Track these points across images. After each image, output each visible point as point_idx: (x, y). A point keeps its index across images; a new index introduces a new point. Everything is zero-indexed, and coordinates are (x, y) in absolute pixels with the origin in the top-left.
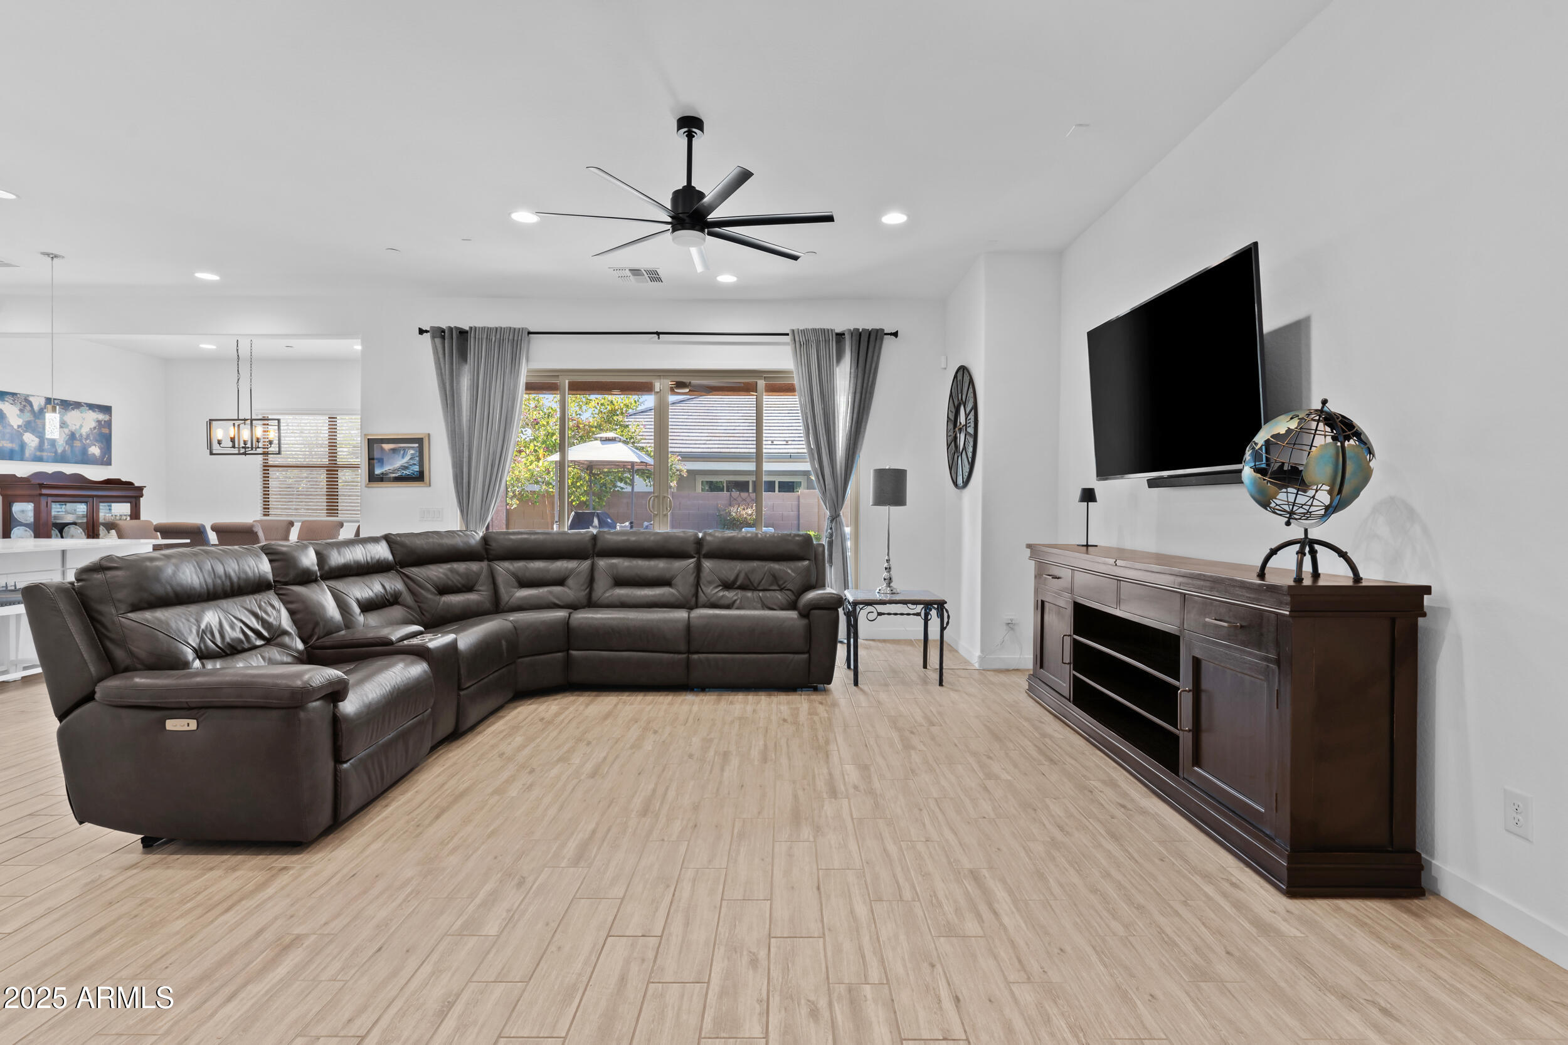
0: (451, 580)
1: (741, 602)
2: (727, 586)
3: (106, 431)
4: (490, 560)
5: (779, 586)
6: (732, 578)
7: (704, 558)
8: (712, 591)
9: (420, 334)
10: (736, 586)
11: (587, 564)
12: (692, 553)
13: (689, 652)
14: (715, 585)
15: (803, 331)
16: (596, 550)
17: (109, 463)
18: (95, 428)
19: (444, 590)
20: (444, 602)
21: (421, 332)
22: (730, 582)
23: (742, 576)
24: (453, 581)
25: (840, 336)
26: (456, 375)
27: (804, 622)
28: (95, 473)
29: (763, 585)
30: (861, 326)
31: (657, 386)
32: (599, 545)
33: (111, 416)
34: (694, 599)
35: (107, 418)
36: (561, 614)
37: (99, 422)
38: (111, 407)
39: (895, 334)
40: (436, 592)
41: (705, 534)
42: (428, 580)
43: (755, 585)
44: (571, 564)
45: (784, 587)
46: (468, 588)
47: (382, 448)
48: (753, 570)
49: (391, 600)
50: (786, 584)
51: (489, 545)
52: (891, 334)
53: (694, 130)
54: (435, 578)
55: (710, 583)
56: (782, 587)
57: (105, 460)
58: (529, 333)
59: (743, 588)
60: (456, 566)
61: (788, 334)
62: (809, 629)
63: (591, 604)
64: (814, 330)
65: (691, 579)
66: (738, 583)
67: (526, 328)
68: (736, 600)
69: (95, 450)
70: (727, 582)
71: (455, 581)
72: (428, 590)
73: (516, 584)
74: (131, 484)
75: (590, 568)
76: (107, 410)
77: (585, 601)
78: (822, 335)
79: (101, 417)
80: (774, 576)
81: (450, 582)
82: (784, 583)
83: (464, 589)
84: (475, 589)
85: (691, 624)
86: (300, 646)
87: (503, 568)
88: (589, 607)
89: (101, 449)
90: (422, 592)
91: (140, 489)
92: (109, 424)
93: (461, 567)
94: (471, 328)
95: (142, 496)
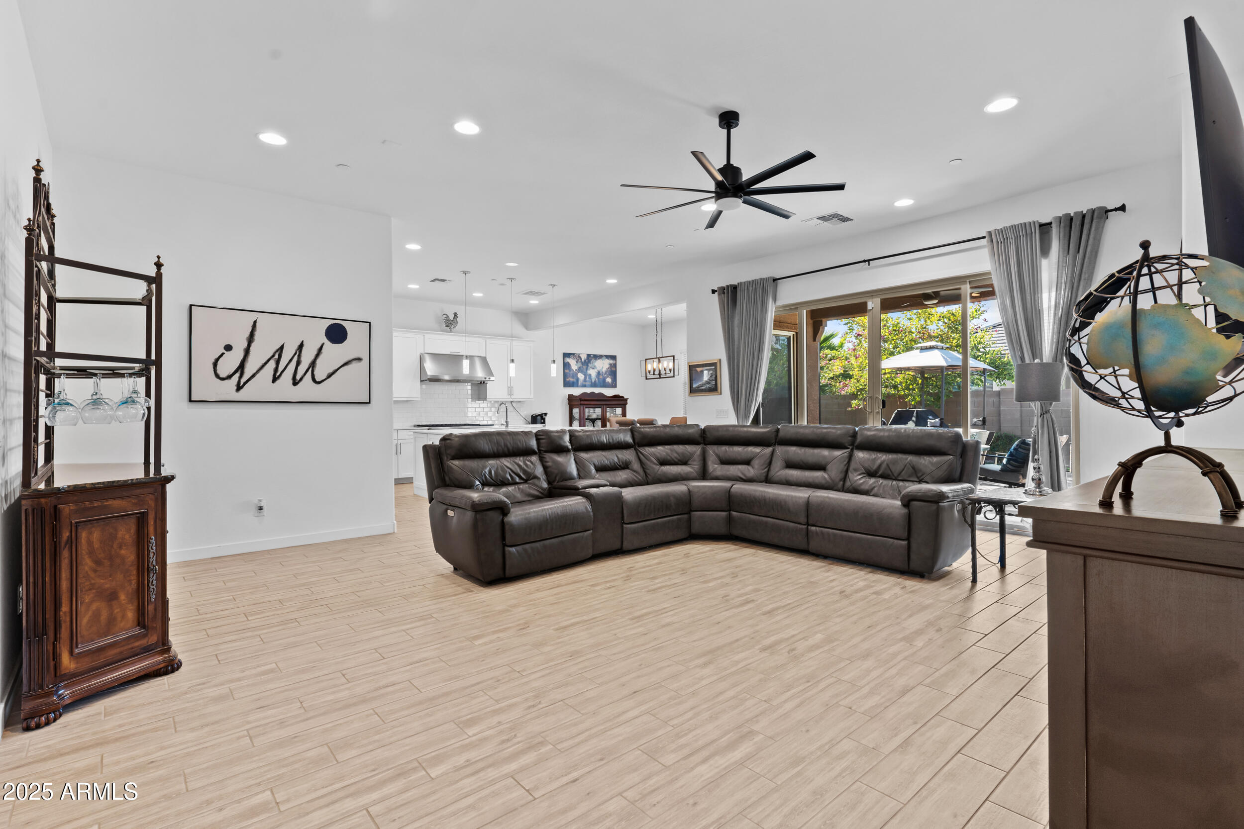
0: (670, 456)
1: (878, 490)
2: (871, 474)
3: (614, 369)
4: (705, 444)
5: (918, 478)
6: (875, 467)
7: (856, 449)
8: (857, 478)
9: (712, 293)
10: (878, 475)
11: (768, 450)
12: (846, 445)
13: (808, 524)
14: (859, 473)
15: (1000, 231)
16: (778, 440)
17: (615, 386)
18: (609, 368)
19: (663, 463)
20: (662, 470)
21: (714, 292)
22: (872, 471)
23: (884, 466)
24: (671, 457)
25: (1045, 228)
26: (731, 318)
27: (905, 511)
28: (609, 392)
29: (904, 475)
30: (1072, 209)
31: (870, 305)
32: (781, 434)
33: (616, 361)
34: (842, 483)
35: (614, 362)
36: (726, 484)
37: (611, 364)
38: (616, 356)
39: (1123, 208)
40: (657, 463)
41: (860, 429)
42: (654, 455)
43: (896, 475)
44: (757, 450)
45: (922, 480)
46: (684, 463)
47: (696, 370)
48: (895, 462)
49: (622, 466)
50: (925, 475)
51: (706, 435)
52: (1116, 210)
53: (732, 121)
54: (658, 455)
55: (856, 470)
56: (921, 479)
57: (614, 385)
58: (775, 280)
59: (884, 476)
60: (675, 447)
61: (984, 237)
62: (909, 518)
63: (767, 480)
64: (1013, 227)
65: (842, 467)
66: (880, 473)
67: (771, 277)
68: (874, 487)
69: (609, 380)
70: (870, 471)
71: (673, 457)
72: (652, 462)
73: (719, 462)
74: (623, 397)
75: (771, 453)
76: (614, 358)
77: (763, 478)
78: (1021, 231)
79: (612, 362)
80: (913, 468)
81: (669, 458)
82: (923, 475)
83: (680, 463)
84: (689, 463)
85: (810, 501)
86: (545, 485)
87: (712, 450)
88: (766, 483)
89: (611, 379)
90: (647, 461)
91: (626, 400)
92: (615, 365)
93: (680, 448)
94: (738, 283)
95: (627, 404)
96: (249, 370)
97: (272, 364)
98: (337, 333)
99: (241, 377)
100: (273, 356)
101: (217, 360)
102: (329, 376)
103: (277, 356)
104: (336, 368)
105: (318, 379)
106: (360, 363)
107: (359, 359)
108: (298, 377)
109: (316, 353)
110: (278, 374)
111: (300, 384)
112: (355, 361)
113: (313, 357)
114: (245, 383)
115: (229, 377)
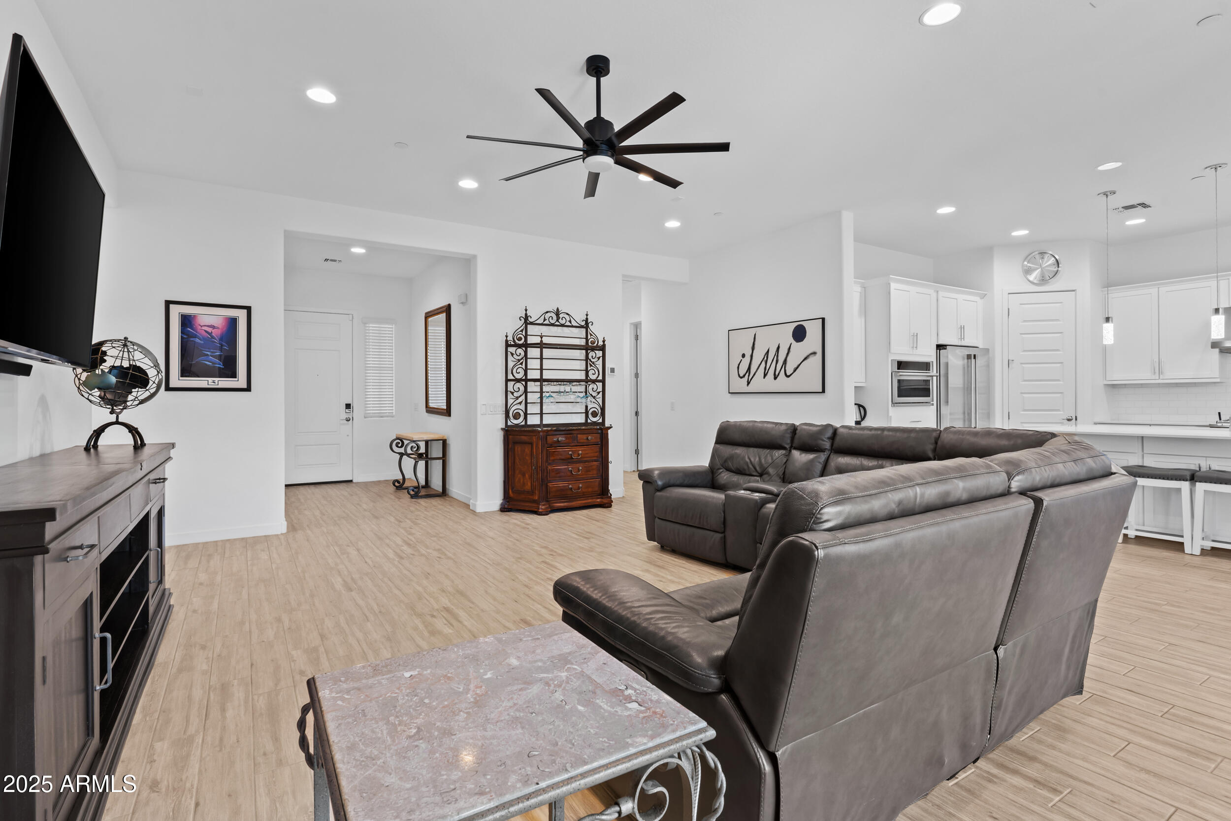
96: (753, 371)
97: (763, 363)
98: (799, 334)
99: (749, 376)
100: (764, 358)
101: (739, 365)
102: (795, 370)
103: (765, 359)
104: (799, 363)
105: (788, 374)
106: (815, 357)
107: (814, 353)
108: (777, 374)
109: (787, 352)
110: (766, 372)
111: (778, 378)
112: (812, 355)
113: (785, 357)
114: (750, 381)
115: (744, 376)
